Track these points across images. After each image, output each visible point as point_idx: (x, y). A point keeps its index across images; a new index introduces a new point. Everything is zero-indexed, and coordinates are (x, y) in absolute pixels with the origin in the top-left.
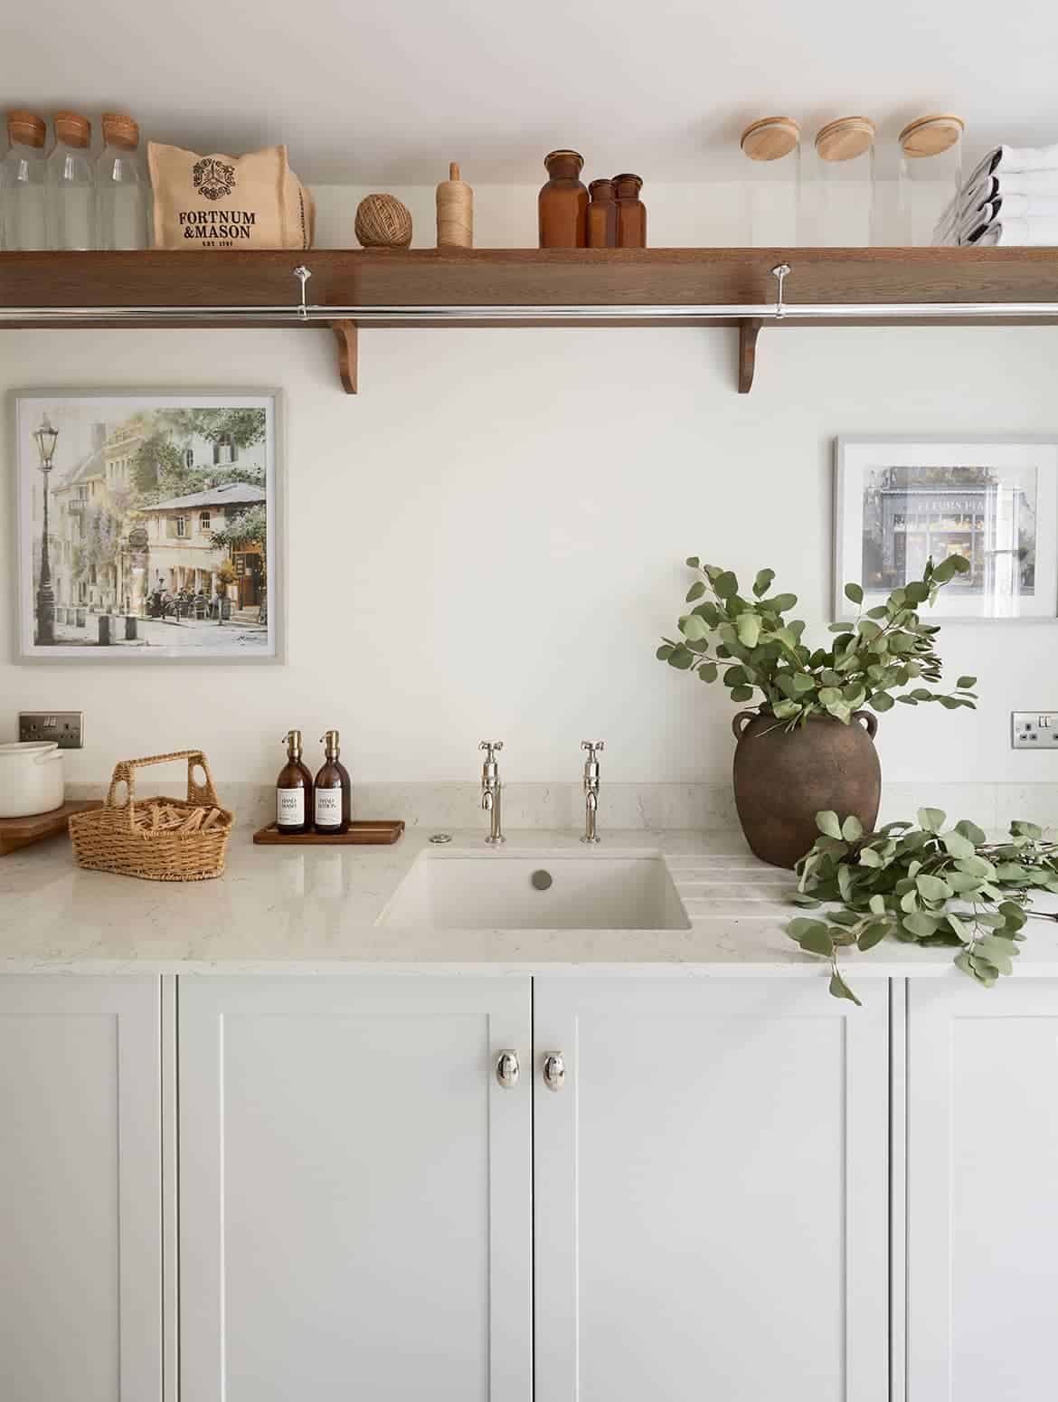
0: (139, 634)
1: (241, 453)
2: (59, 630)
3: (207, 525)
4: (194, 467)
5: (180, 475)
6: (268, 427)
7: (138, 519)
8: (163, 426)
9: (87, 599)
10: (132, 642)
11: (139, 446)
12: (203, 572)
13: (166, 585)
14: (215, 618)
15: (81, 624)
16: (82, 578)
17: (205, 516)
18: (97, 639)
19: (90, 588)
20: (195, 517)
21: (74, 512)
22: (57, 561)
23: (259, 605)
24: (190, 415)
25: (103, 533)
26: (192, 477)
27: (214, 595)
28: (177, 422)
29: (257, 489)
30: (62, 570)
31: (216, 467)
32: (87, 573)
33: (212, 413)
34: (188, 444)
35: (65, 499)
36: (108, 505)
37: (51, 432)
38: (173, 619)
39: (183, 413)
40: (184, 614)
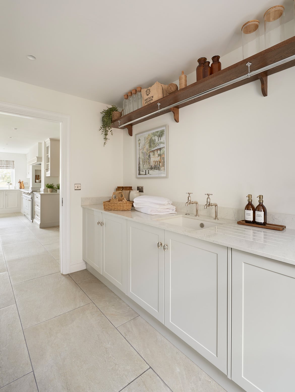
0: (149, 173)
1: (161, 139)
2: (141, 173)
3: (157, 152)
4: (156, 142)
5: (154, 144)
6: (165, 133)
7: (149, 153)
8: (152, 136)
9: (144, 167)
10: (149, 174)
11: (149, 140)
12: (157, 161)
13: (153, 164)
14: (158, 169)
15: (143, 172)
16: (143, 164)
17: (157, 151)
18: (145, 174)
19: (144, 165)
20: (156, 151)
21: (142, 153)
22: (141, 161)
23: (164, 167)
24: (155, 133)
25: (145, 155)
26: (156, 144)
27: (158, 165)
28: (153, 135)
29: (163, 145)
30: (141, 163)
31: (158, 142)
32: (144, 163)
33: (157, 132)
34: (155, 138)
35: (141, 151)
36: (146, 151)
37: (140, 140)
38: (153, 170)
39: (154, 133)
40: (155, 169)
